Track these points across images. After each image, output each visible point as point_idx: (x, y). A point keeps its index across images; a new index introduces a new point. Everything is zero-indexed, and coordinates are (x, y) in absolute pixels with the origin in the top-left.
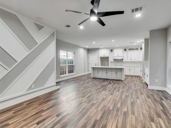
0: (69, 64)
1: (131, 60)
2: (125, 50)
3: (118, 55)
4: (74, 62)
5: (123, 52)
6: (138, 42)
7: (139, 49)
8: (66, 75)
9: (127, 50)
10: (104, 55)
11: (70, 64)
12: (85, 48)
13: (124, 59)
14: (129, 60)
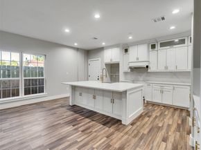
0: (25, 76)
1: (166, 68)
2: (153, 47)
3: (138, 59)
4: (44, 72)
5: (149, 51)
6: (176, 11)
7: (186, 41)
8: (18, 97)
9: (158, 47)
10: (111, 60)
11: (32, 76)
12: (77, 49)
13: (150, 66)
14: (161, 69)
